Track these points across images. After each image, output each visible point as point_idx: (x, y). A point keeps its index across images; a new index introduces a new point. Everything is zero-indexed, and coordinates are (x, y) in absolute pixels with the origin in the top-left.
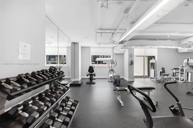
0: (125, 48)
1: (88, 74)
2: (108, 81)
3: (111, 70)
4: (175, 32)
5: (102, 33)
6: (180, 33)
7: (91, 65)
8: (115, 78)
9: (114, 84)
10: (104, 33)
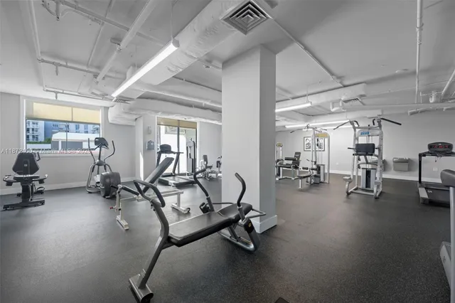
0: (134, 112)
1: (11, 179)
2: (90, 193)
3: (99, 164)
4: (207, 99)
5: (61, 65)
6: (212, 102)
7: (25, 148)
8: (108, 181)
9: (104, 197)
10: (66, 66)
